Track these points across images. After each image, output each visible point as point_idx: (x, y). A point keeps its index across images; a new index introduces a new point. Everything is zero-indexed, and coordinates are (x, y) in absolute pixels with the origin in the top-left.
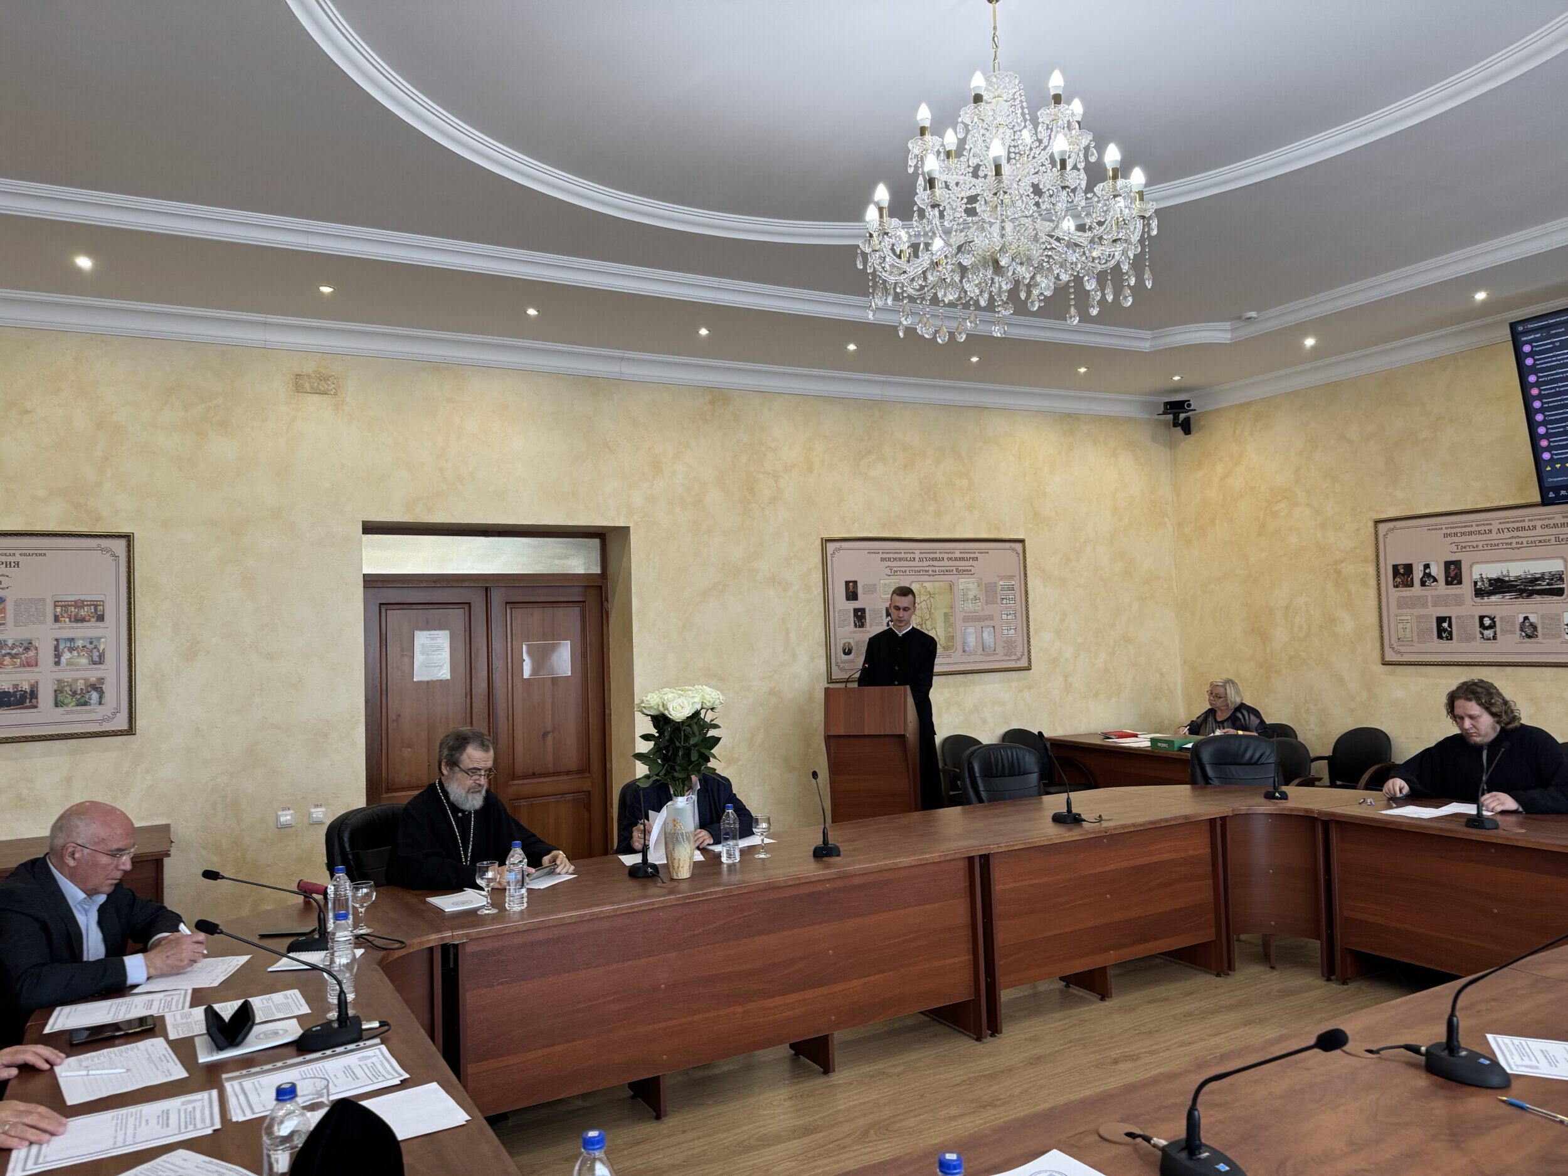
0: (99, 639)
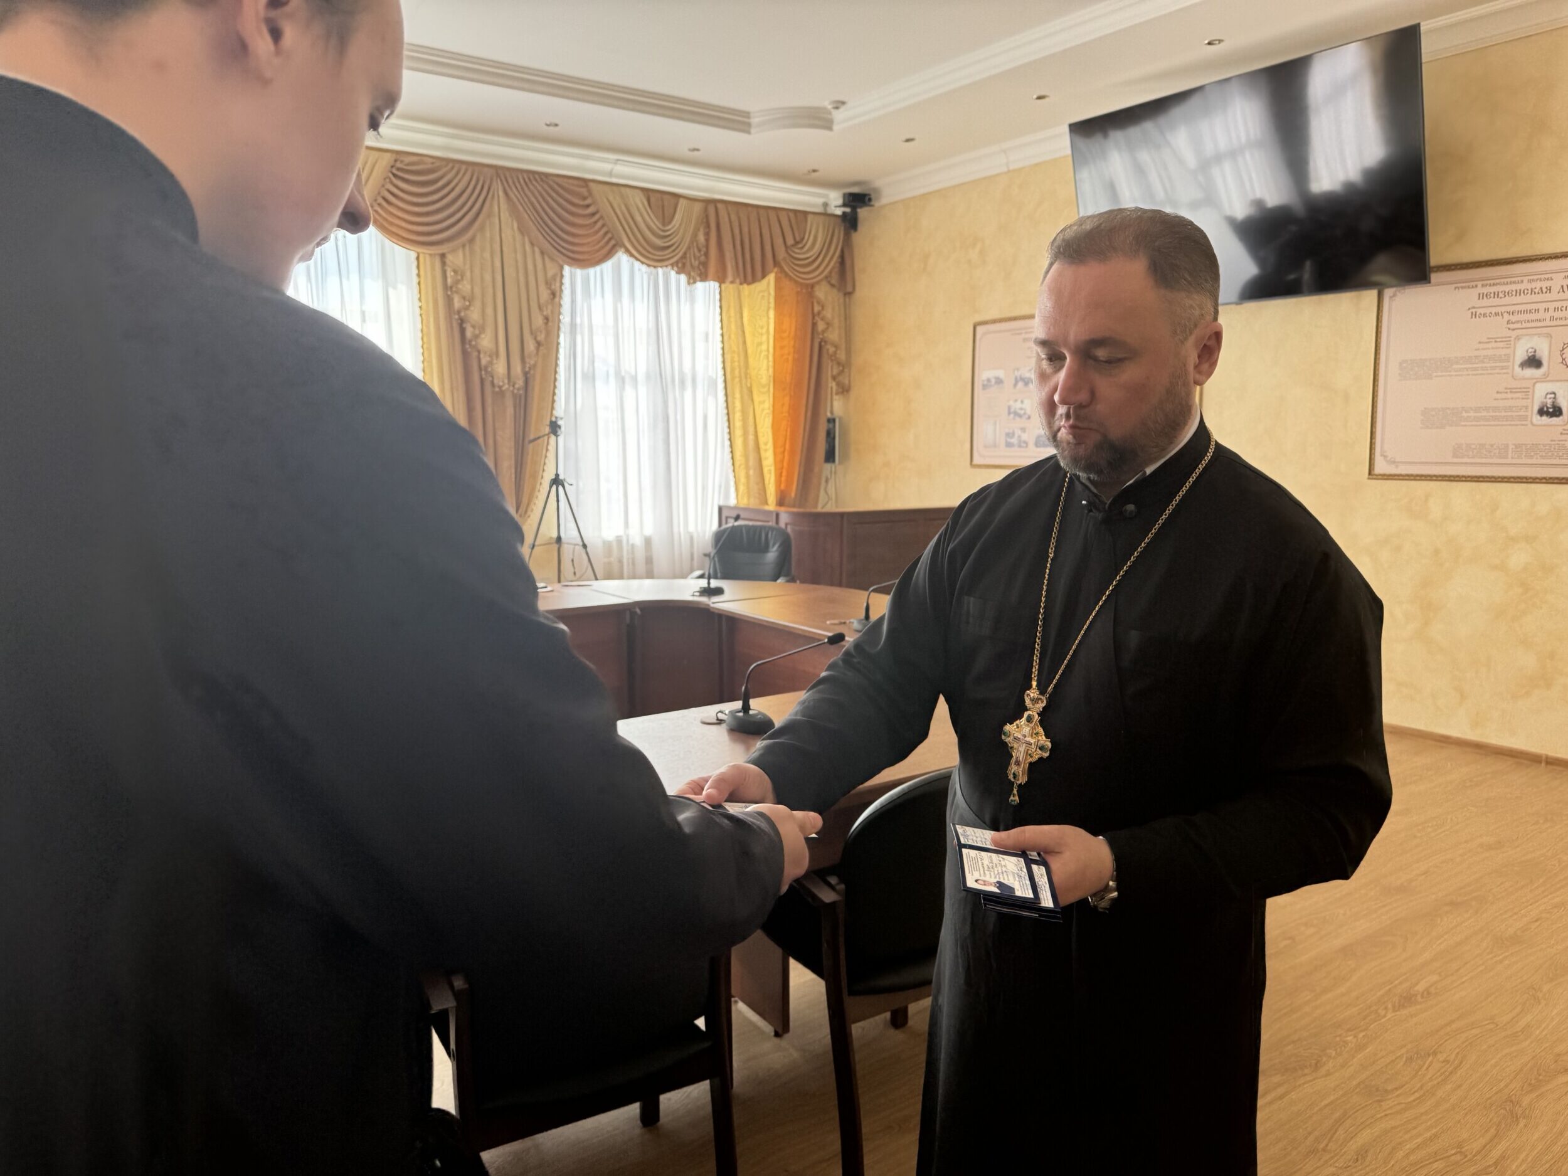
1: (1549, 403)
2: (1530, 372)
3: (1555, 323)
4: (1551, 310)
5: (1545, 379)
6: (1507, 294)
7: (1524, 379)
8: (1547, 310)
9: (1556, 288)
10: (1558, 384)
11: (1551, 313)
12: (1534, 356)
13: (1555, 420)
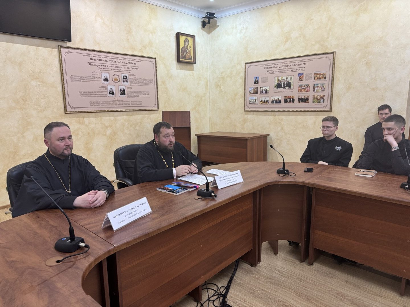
0: (324, 84)
1: (111, 90)
2: (106, 82)
3: (109, 70)
4: (108, 66)
5: (109, 84)
6: (98, 60)
7: (105, 84)
8: (107, 66)
9: (108, 61)
10: (112, 86)
11: (108, 67)
12: (106, 78)
13: (113, 95)
